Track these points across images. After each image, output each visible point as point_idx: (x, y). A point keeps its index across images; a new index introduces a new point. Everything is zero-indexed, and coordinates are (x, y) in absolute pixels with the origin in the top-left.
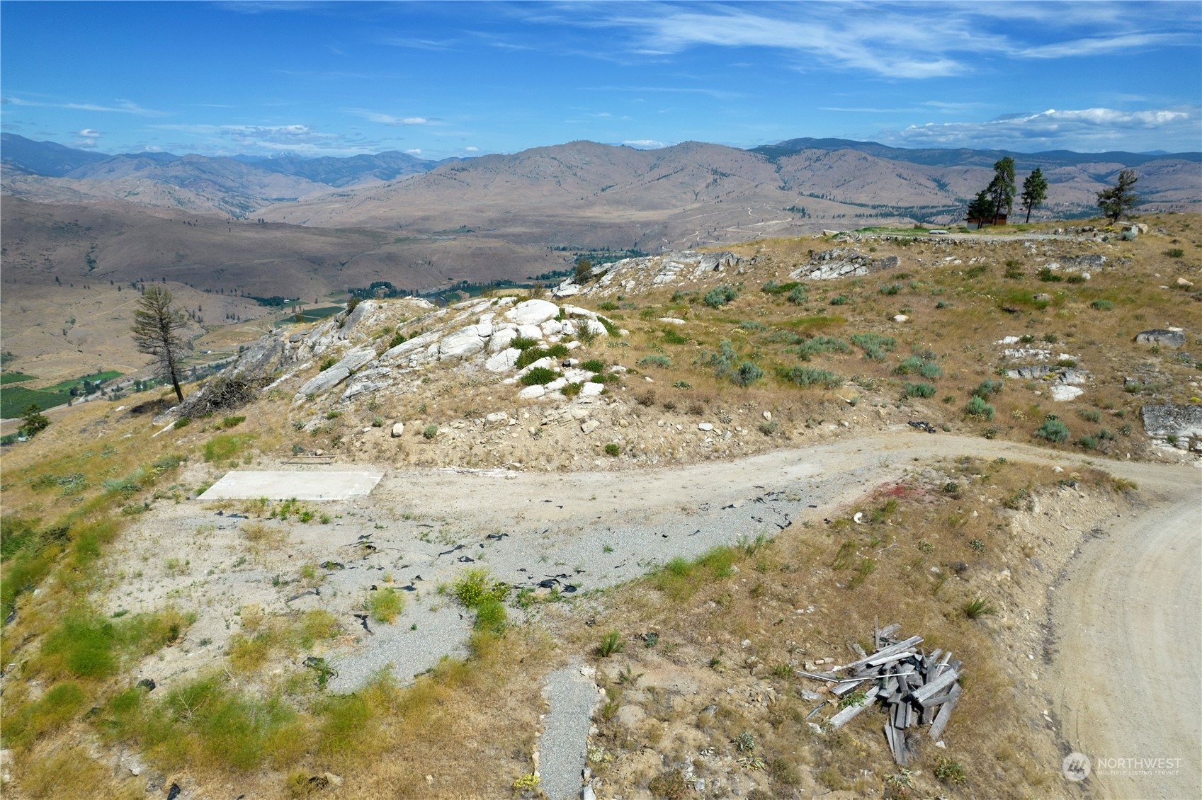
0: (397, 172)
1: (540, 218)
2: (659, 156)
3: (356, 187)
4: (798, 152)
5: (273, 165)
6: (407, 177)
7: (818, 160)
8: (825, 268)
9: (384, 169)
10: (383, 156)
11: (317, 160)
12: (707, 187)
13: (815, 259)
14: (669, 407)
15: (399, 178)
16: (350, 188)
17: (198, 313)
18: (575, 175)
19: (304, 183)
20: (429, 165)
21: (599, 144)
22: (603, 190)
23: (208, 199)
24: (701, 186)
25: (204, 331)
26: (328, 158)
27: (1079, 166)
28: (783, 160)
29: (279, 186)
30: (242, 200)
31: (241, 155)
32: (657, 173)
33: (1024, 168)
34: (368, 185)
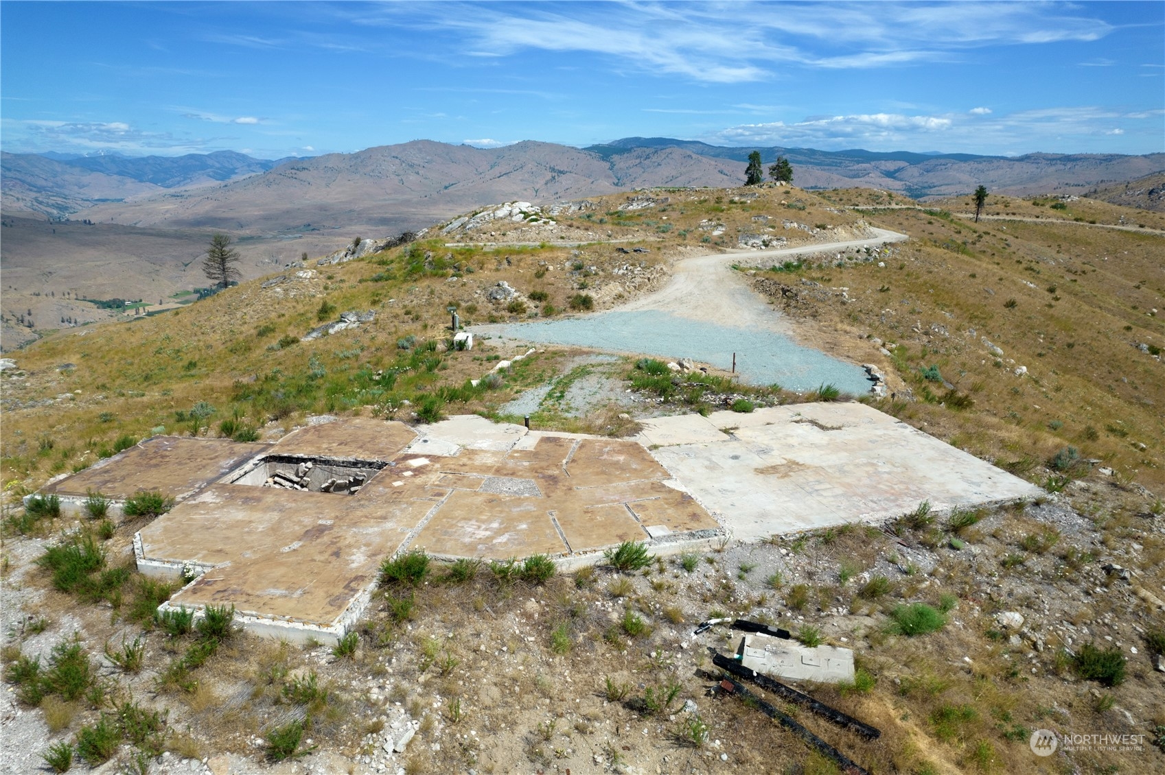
0: (233, 171)
1: (385, 216)
2: (497, 155)
3: (188, 187)
4: (629, 151)
5: (91, 164)
6: (244, 177)
7: (648, 157)
8: (635, 204)
9: (219, 169)
10: (217, 155)
11: (143, 159)
12: (546, 184)
13: (630, 200)
14: (578, 228)
15: (235, 178)
16: (183, 188)
17: (27, 318)
18: (418, 173)
19: (130, 183)
20: (266, 165)
21: (439, 144)
22: (446, 188)
23: (18, 199)
24: (540, 184)
25: (37, 336)
26: (154, 158)
27: (873, 163)
28: (615, 158)
29: (100, 186)
30: (60, 200)
31: (52, 152)
32: (497, 170)
33: (828, 165)
34: (202, 184)
